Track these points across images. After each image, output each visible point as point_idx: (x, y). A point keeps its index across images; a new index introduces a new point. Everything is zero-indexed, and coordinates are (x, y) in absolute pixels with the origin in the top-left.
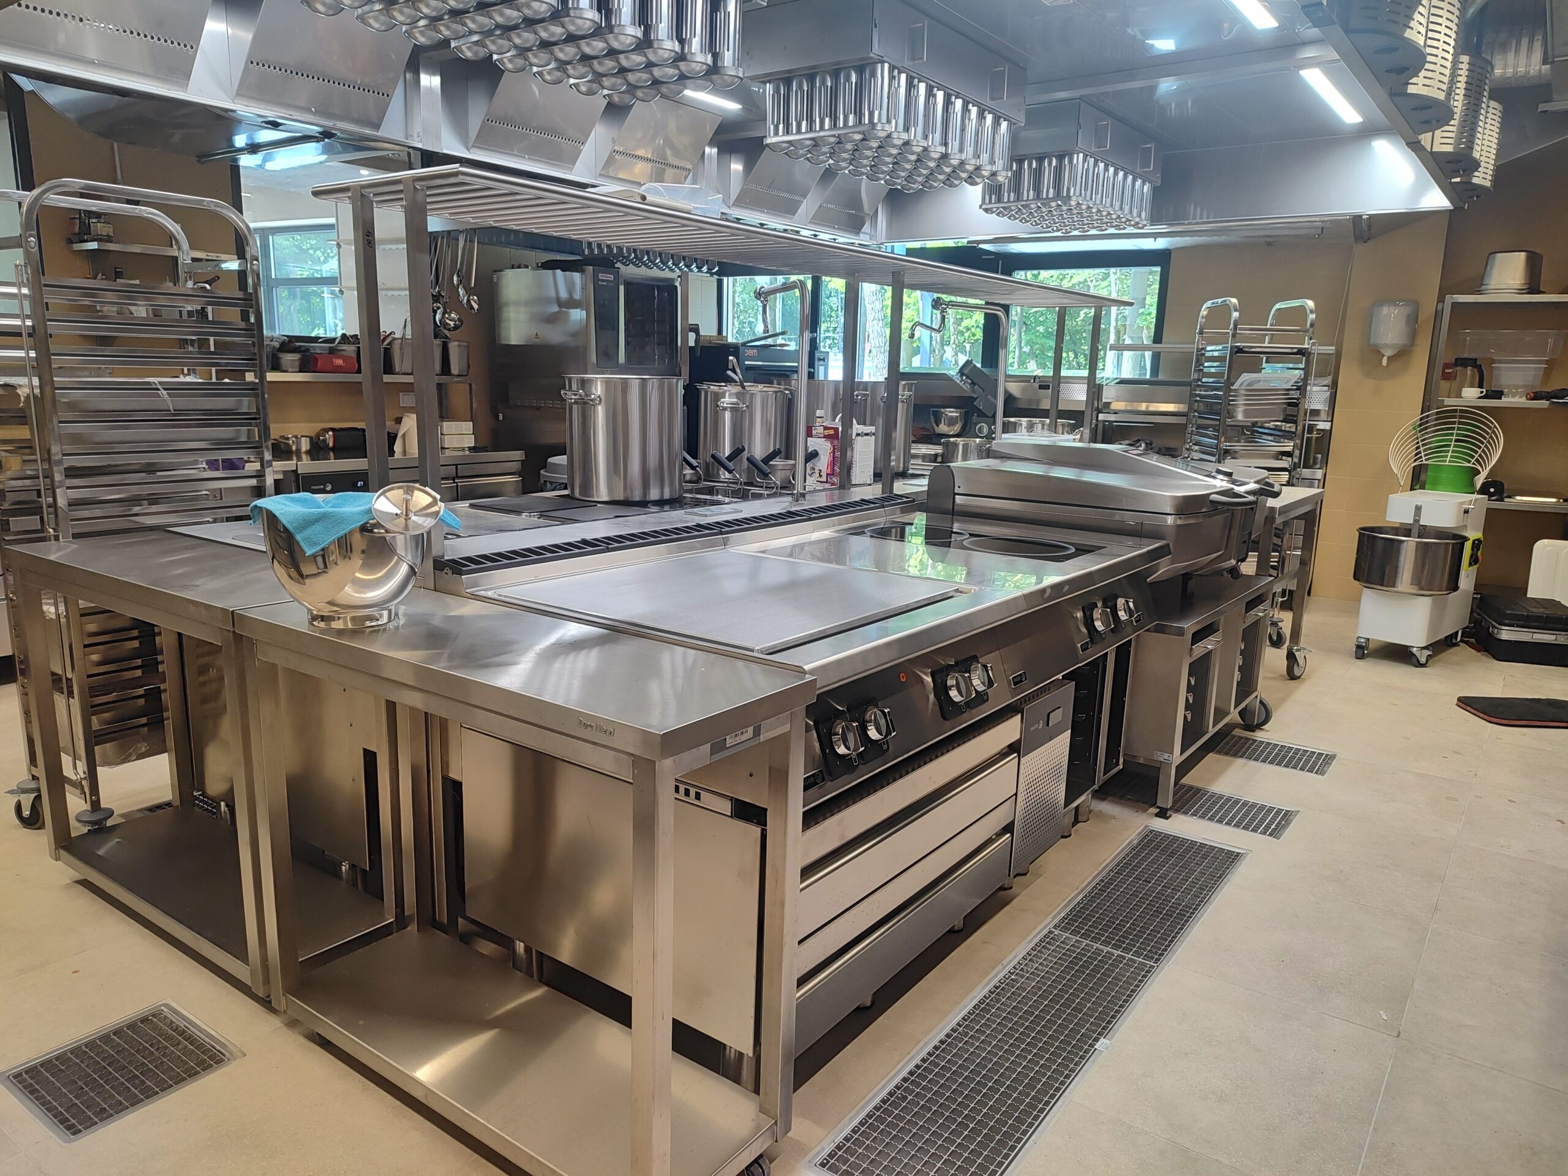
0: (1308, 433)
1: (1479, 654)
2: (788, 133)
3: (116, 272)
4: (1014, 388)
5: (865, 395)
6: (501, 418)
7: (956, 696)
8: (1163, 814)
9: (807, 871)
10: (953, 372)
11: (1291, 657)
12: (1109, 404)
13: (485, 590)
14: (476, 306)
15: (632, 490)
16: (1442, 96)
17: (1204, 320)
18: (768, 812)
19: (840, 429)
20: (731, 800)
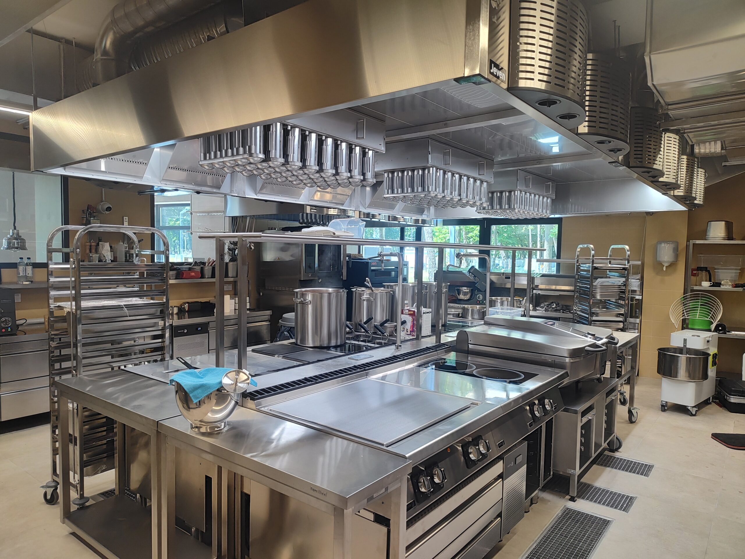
0: (631, 301)
1: (721, 409)
2: (393, 193)
3: (99, 239)
4: (494, 278)
5: (426, 292)
6: (261, 294)
7: (473, 457)
8: (572, 499)
9: (408, 548)
10: (466, 272)
11: (630, 412)
12: (538, 286)
13: (264, 407)
14: (253, 248)
15: (323, 342)
16: (674, 181)
17: (579, 253)
18: (391, 521)
19: (416, 311)
20: (374, 514)
